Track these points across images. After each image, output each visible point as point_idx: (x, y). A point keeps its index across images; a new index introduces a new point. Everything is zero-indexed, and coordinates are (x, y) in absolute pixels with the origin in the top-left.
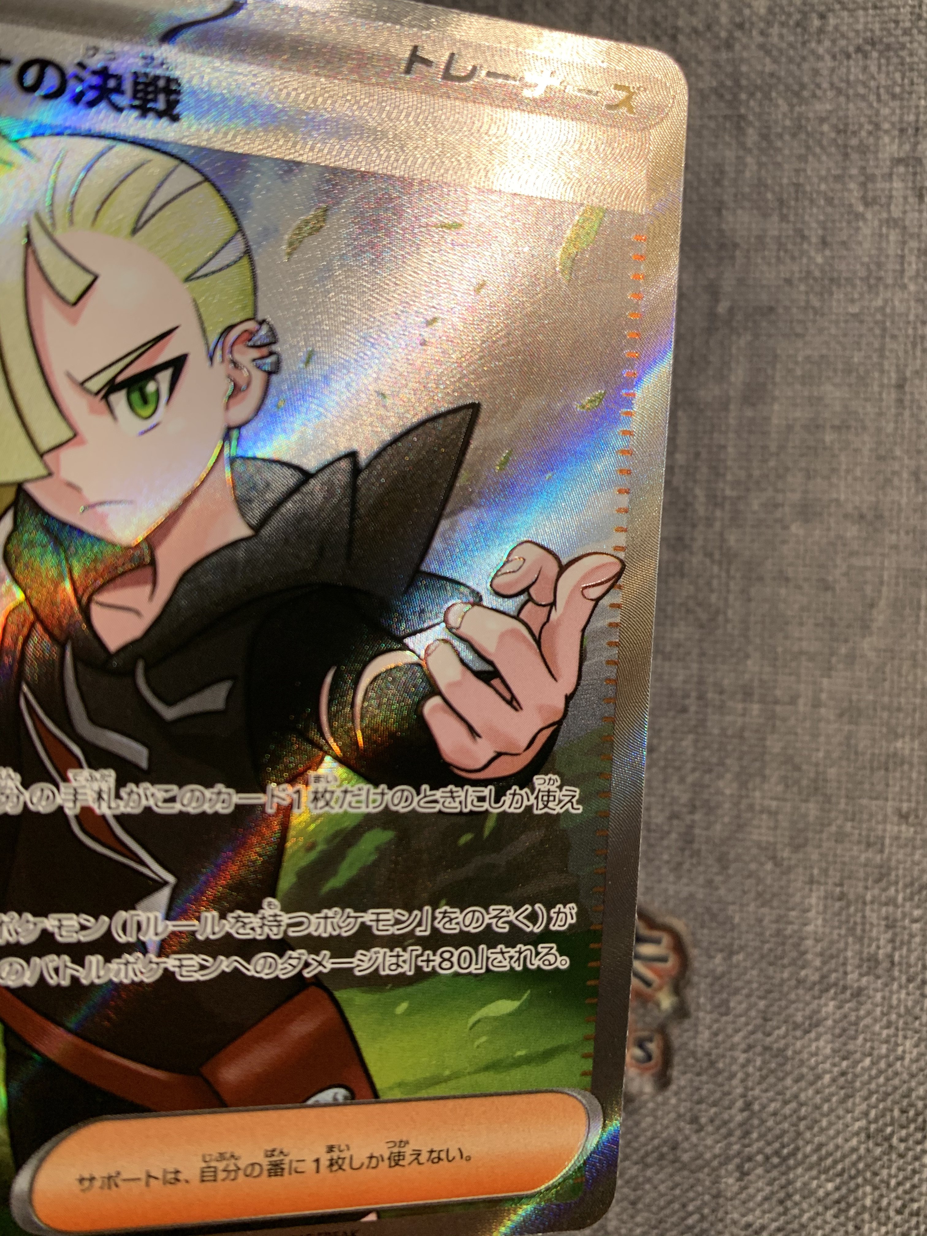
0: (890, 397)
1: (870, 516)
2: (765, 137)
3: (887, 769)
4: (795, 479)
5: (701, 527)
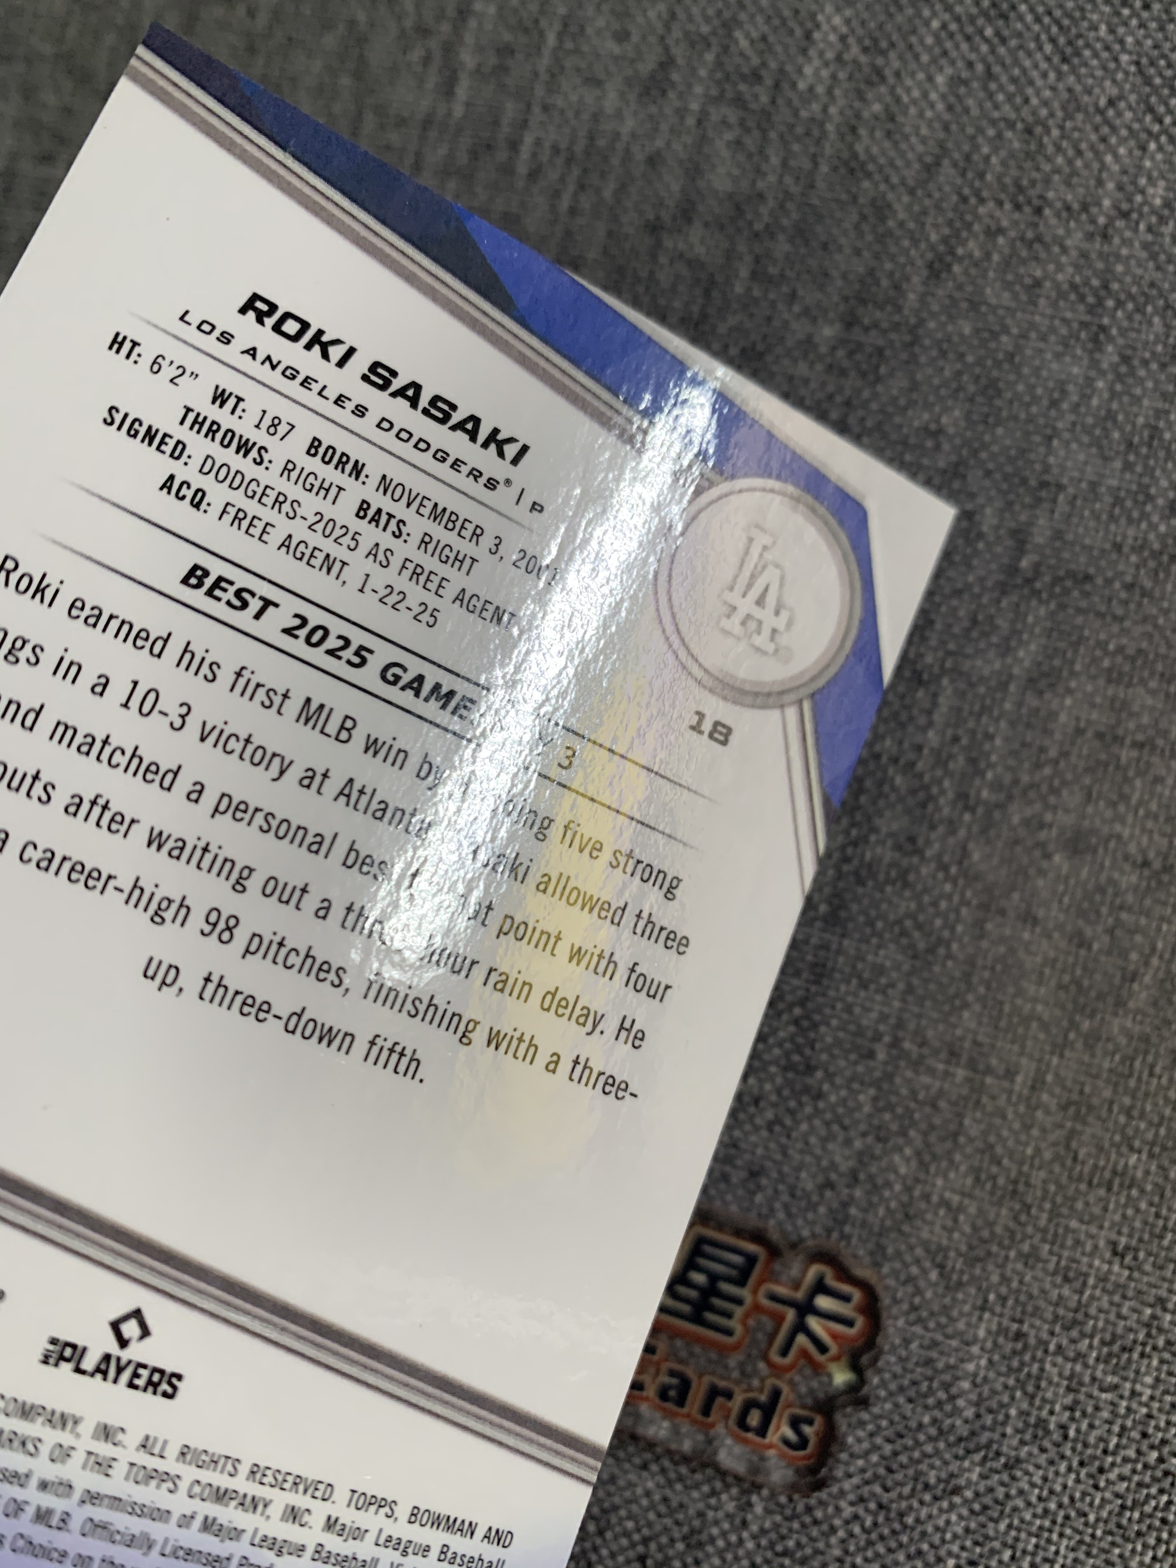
3: (1109, 1189)
5: (942, 829)
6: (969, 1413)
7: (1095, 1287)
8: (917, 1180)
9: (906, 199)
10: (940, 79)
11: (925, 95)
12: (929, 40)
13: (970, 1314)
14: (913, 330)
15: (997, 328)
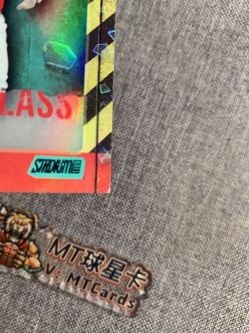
0: (225, 142)
1: (211, 173)
2: (213, 62)
4: (194, 157)
5: (165, 161)
7: (190, 263)
8: (154, 239)
9: (169, 21)
15: (186, 52)
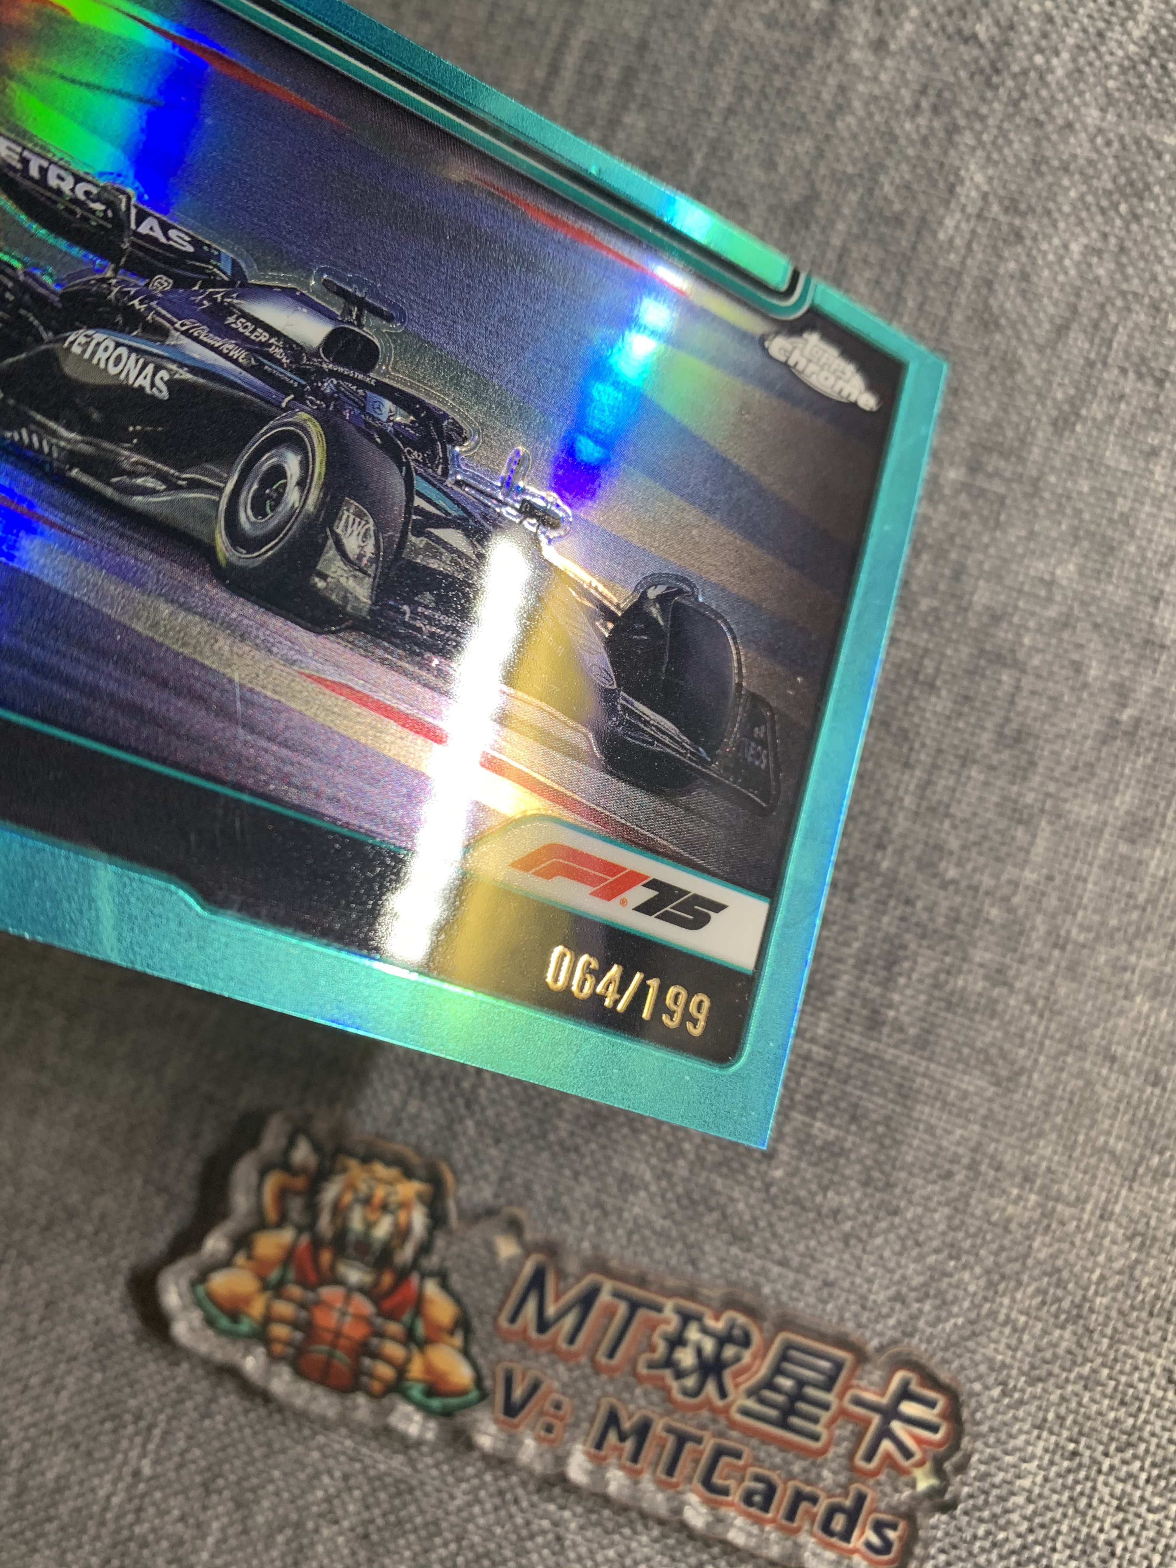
6: (1024, 1527)
7: (1149, 1412)
8: (985, 1299)
9: (1035, 356)
10: (1075, 247)
11: (1060, 259)
12: (1066, 209)
13: (1028, 1433)
14: (1035, 482)
15: (1114, 489)
